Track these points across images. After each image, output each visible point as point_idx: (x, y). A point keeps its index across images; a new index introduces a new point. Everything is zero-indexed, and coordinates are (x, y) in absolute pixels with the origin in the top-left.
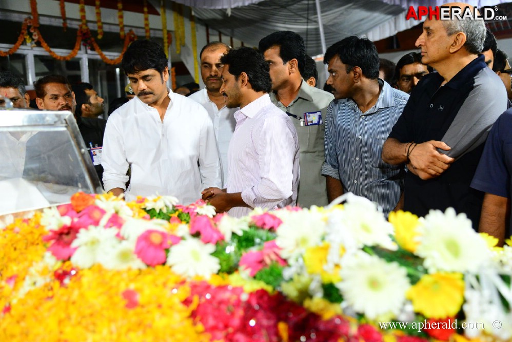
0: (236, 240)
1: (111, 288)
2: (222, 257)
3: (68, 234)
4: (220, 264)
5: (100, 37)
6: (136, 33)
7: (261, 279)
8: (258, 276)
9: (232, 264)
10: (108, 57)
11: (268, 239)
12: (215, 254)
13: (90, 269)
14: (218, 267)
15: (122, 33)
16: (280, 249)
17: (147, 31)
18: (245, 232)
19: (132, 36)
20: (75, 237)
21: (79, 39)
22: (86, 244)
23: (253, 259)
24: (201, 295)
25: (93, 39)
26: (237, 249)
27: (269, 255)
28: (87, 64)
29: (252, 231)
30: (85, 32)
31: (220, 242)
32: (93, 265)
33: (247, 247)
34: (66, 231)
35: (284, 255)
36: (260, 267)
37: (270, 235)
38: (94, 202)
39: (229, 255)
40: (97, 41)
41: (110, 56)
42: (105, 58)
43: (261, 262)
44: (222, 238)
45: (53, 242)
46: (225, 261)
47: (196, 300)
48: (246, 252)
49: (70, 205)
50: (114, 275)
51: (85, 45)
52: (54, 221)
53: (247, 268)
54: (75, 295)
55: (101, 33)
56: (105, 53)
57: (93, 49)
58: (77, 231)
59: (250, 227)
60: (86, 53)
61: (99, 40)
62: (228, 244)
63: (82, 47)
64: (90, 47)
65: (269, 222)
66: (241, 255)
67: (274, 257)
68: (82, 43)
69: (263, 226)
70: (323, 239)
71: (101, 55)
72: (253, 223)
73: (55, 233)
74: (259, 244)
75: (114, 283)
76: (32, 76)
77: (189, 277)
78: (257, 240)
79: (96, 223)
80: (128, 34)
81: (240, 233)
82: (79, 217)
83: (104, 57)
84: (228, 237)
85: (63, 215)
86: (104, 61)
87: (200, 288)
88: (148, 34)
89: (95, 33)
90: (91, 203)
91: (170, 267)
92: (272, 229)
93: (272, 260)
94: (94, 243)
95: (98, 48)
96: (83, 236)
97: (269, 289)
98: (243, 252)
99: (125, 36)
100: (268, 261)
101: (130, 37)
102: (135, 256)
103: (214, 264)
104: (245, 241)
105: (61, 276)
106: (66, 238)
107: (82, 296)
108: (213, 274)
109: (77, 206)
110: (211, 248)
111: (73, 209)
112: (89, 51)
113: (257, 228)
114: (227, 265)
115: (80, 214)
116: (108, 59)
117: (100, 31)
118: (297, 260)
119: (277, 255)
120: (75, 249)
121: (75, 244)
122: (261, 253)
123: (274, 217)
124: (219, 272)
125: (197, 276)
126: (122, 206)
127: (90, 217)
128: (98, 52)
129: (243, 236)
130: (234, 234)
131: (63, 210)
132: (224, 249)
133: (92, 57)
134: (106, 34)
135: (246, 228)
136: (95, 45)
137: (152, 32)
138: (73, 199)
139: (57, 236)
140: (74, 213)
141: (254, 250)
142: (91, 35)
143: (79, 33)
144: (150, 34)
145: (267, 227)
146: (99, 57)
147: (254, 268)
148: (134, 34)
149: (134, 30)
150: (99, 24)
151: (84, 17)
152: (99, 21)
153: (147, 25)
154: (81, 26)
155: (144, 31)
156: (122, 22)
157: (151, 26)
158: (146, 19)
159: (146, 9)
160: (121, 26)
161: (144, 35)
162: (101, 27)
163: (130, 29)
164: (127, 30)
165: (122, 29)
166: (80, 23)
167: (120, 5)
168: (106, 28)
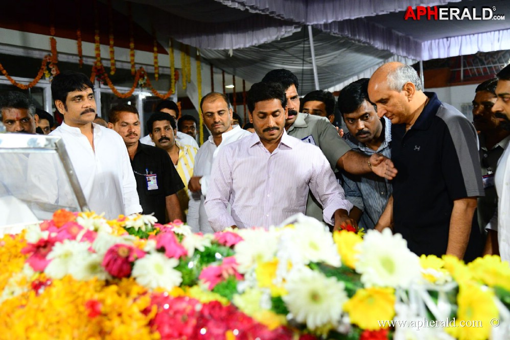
0: (198, 256)
1: (78, 297)
2: (184, 271)
3: (45, 247)
4: (183, 277)
5: (112, 73)
6: (145, 70)
7: (218, 292)
8: (216, 289)
9: (194, 278)
10: (119, 91)
11: (228, 255)
12: (178, 268)
13: (61, 280)
14: (180, 280)
15: (133, 70)
16: (237, 264)
17: (156, 68)
18: (207, 248)
19: (143, 73)
20: (50, 250)
21: (94, 74)
22: (60, 257)
23: (212, 273)
24: (160, 305)
25: (106, 75)
26: (199, 265)
27: (227, 271)
28: (100, 97)
29: (214, 248)
30: (100, 68)
31: (183, 258)
32: (65, 276)
33: (208, 262)
34: (43, 244)
35: (241, 270)
36: (219, 281)
37: (231, 251)
38: (75, 219)
39: (191, 271)
40: (110, 76)
41: (121, 90)
42: (117, 93)
43: (220, 276)
44: (185, 254)
45: (32, 254)
46: (187, 274)
47: (154, 309)
48: (206, 266)
49: (52, 221)
50: (81, 286)
51: (98, 80)
52: (35, 235)
53: (205, 282)
54: (45, 304)
55: (113, 70)
56: (117, 88)
57: (105, 84)
58: (53, 245)
59: (212, 243)
60: (100, 87)
61: (112, 76)
62: (190, 260)
63: (96, 82)
64: (103, 82)
65: (231, 240)
66: (202, 269)
67: (231, 271)
68: (96, 78)
69: (225, 244)
70: (275, 255)
71: (113, 89)
72: (216, 241)
73: (33, 245)
74: (220, 260)
75: (81, 293)
76: (49, 107)
77: (152, 289)
78: (218, 256)
79: (73, 238)
80: (138, 71)
81: (202, 249)
82: (59, 232)
83: (115, 91)
84: (191, 253)
85: (43, 230)
86: (116, 94)
87: (158, 299)
88: (157, 71)
89: (108, 69)
90: (72, 219)
91: (135, 279)
92: (232, 247)
93: (229, 275)
94: (68, 255)
95: (111, 83)
96: (58, 249)
97: (224, 301)
98: (204, 267)
99: (136, 72)
100: (225, 275)
101: (141, 73)
102: (103, 269)
103: (176, 278)
104: (207, 256)
105: (36, 286)
106: (43, 251)
107: (50, 304)
108: (175, 287)
109: (58, 222)
110: (174, 262)
111: (54, 225)
112: (102, 86)
113: (219, 245)
114: (189, 278)
115: (60, 230)
116: (119, 94)
117: (112, 68)
118: (251, 275)
119: (235, 270)
120: (50, 261)
121: (50, 256)
122: (220, 268)
123: (236, 236)
124: (181, 285)
125: (159, 288)
126: (102, 223)
127: (68, 232)
128: (110, 87)
129: (205, 252)
130: (196, 250)
131: (45, 226)
132: (187, 264)
133: (104, 91)
134: (117, 70)
135: (209, 245)
136: (108, 80)
137: (160, 69)
138: (55, 215)
139: (35, 249)
140: (55, 228)
141: (214, 265)
142: (104, 71)
143: (93, 70)
144: (159, 71)
145: (228, 245)
146: (111, 91)
147: (213, 282)
148: (143, 71)
149: (144, 67)
150: (113, 61)
151: (98, 55)
152: (113, 58)
153: (156, 63)
154: (96, 63)
155: (153, 68)
156: (133, 60)
157: (159, 64)
158: (156, 58)
159: (155, 49)
160: (132, 63)
161: (153, 71)
162: (113, 64)
163: (140, 66)
164: (137, 67)
165: (133, 66)
166: (95, 60)
167: (132, 45)
168: (119, 65)
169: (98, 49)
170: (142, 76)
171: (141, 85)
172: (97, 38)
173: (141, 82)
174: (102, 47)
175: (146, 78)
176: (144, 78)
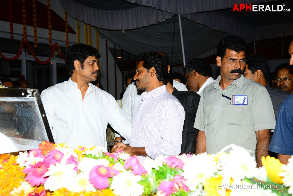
5: (35, 46)
6: (60, 45)
10: (40, 60)
15: (50, 44)
19: (57, 46)
21: (22, 47)
25: (31, 48)
28: (26, 63)
30: (26, 42)
40: (33, 49)
41: (42, 59)
42: (38, 60)
51: (25, 51)
55: (36, 44)
56: (38, 57)
57: (30, 54)
61: (35, 48)
64: (28, 53)
68: (23, 49)
71: (36, 58)
80: (54, 45)
86: (37, 62)
88: (67, 45)
89: (32, 43)
95: (34, 54)
99: (52, 46)
112: (27, 55)
117: (35, 42)
128: (34, 56)
133: (29, 59)
134: (39, 44)
136: (32, 51)
137: (70, 44)
142: (29, 45)
143: (21, 43)
146: (34, 59)
148: (58, 46)
149: (58, 42)
150: (35, 38)
151: (25, 33)
152: (36, 36)
153: (67, 40)
154: (23, 39)
155: (65, 43)
156: (50, 38)
157: (69, 41)
158: (67, 36)
159: (67, 30)
160: (50, 39)
161: (65, 46)
162: (36, 40)
163: (55, 42)
164: (54, 42)
165: (50, 42)
166: (23, 37)
167: (50, 27)
168: (40, 41)
169: (25, 29)
170: (57, 49)
171: (56, 55)
172: (24, 21)
173: (56, 53)
174: (28, 27)
175: (59, 50)
176: (58, 51)
